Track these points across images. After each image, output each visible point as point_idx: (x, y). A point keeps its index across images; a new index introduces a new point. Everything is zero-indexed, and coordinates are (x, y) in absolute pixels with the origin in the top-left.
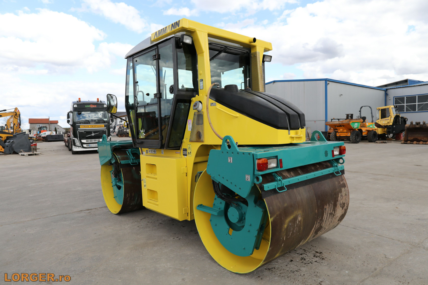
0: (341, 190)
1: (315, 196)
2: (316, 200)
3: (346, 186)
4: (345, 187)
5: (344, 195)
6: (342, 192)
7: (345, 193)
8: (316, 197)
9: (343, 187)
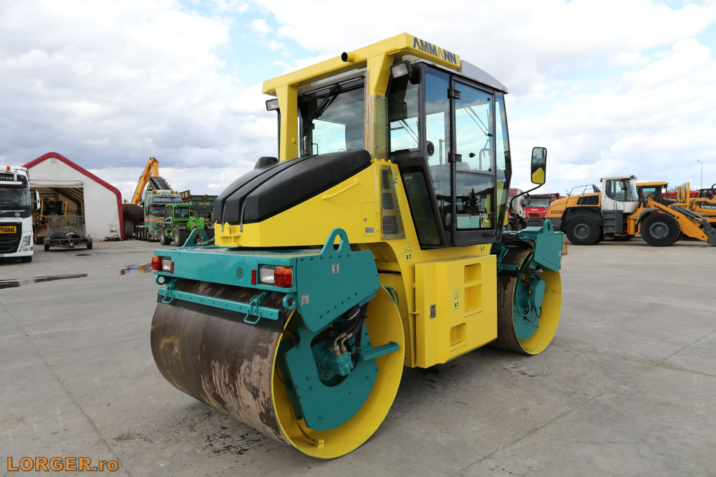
0: (252, 356)
1: (202, 334)
2: (202, 341)
3: (269, 357)
4: (266, 357)
5: (257, 371)
6: (251, 362)
7: (259, 367)
8: (203, 337)
9: (260, 354)
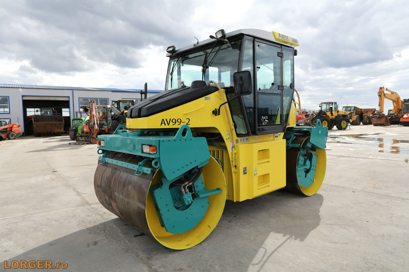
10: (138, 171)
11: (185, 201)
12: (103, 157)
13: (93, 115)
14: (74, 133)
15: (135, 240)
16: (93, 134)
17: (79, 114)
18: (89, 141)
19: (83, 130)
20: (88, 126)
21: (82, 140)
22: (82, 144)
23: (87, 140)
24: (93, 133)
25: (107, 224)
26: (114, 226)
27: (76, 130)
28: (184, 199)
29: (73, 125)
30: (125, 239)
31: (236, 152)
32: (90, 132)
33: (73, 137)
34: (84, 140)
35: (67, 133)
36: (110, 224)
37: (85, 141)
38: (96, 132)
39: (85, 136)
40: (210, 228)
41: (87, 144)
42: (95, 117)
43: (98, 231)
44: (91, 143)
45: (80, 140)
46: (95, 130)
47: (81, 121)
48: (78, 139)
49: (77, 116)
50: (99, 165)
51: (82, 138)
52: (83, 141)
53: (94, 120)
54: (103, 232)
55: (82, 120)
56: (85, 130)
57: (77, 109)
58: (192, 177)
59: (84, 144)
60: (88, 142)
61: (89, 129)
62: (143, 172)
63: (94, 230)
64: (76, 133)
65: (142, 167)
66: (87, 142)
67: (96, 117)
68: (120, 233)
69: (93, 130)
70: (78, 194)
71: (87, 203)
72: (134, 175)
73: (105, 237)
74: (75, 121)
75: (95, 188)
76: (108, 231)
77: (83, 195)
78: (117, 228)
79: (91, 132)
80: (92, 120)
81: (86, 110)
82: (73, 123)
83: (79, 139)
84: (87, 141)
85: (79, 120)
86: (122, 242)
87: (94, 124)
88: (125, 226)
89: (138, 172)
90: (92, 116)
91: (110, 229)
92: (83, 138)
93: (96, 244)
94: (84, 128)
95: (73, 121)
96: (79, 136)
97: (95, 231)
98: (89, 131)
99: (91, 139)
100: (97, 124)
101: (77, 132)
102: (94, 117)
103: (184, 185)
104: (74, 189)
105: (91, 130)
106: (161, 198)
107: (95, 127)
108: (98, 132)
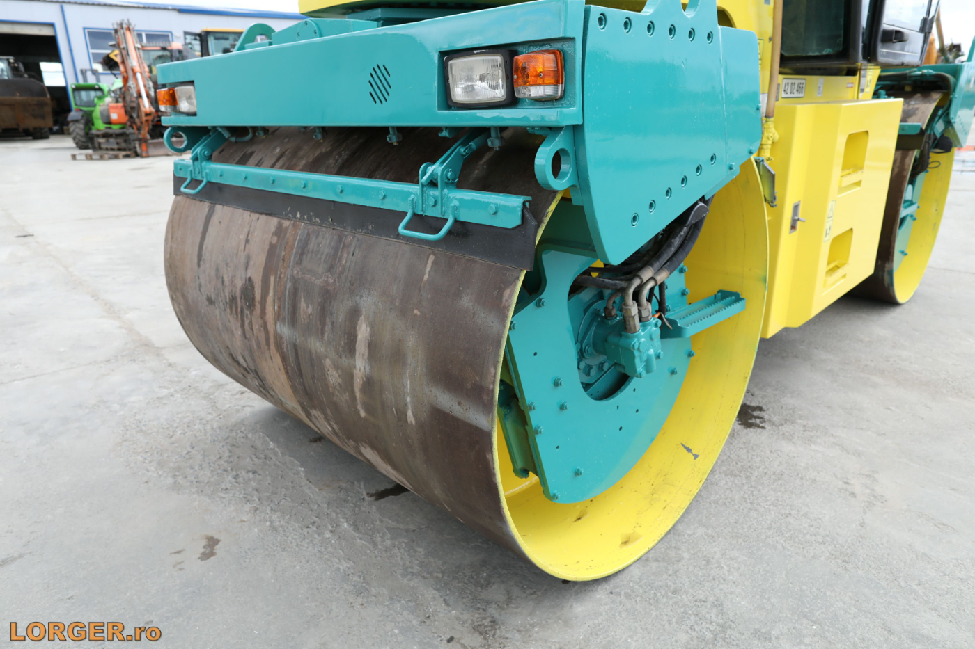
10: (415, 215)
11: (637, 361)
12: (195, 159)
13: (133, 70)
14: (85, 129)
15: (382, 521)
16: (139, 129)
17: (90, 76)
18: (130, 150)
19: (108, 117)
20: (121, 104)
21: (109, 147)
22: (110, 158)
23: (123, 145)
24: (139, 124)
25: (240, 435)
26: (272, 445)
27: (88, 121)
28: (636, 353)
29: (76, 105)
30: (334, 515)
31: (777, 137)
32: (129, 123)
33: (84, 139)
34: (115, 147)
35: (65, 131)
36: (250, 436)
37: (119, 150)
38: (147, 121)
39: (118, 135)
40: (696, 456)
41: (127, 156)
42: (139, 75)
43: (209, 474)
44: (137, 155)
45: (104, 146)
46: (143, 115)
47: (99, 93)
48: (97, 146)
49: (85, 79)
50: (179, 198)
51: (108, 141)
52: (112, 149)
53: (137, 85)
54: (230, 478)
55: (100, 89)
56: (114, 116)
57: (83, 61)
58: (670, 245)
59: (116, 157)
60: (128, 153)
61: (126, 112)
62: (456, 221)
63: (192, 468)
64: (90, 129)
65: (446, 191)
66: (124, 153)
67: (141, 73)
68: (304, 482)
69: (138, 116)
70: (111, 310)
71: (147, 345)
72: (398, 236)
73: (248, 507)
74: (83, 93)
75: (172, 299)
76: (251, 475)
77: (130, 316)
78: (287, 458)
79: (134, 122)
80: (131, 83)
81: (110, 64)
82: (74, 98)
83: (100, 144)
84: (125, 150)
85: (92, 88)
86: (328, 535)
87: (140, 96)
88: (315, 445)
89: (423, 222)
90: (130, 74)
91: (256, 460)
92: (112, 140)
93: (212, 554)
94: (111, 110)
95: (76, 93)
96: (98, 136)
97: (197, 477)
98: (125, 119)
99: (135, 144)
100: (148, 96)
101: (93, 124)
102: (135, 74)
103: (637, 282)
104: (95, 296)
105: (131, 117)
106: (535, 354)
107: (144, 106)
108: (153, 121)
